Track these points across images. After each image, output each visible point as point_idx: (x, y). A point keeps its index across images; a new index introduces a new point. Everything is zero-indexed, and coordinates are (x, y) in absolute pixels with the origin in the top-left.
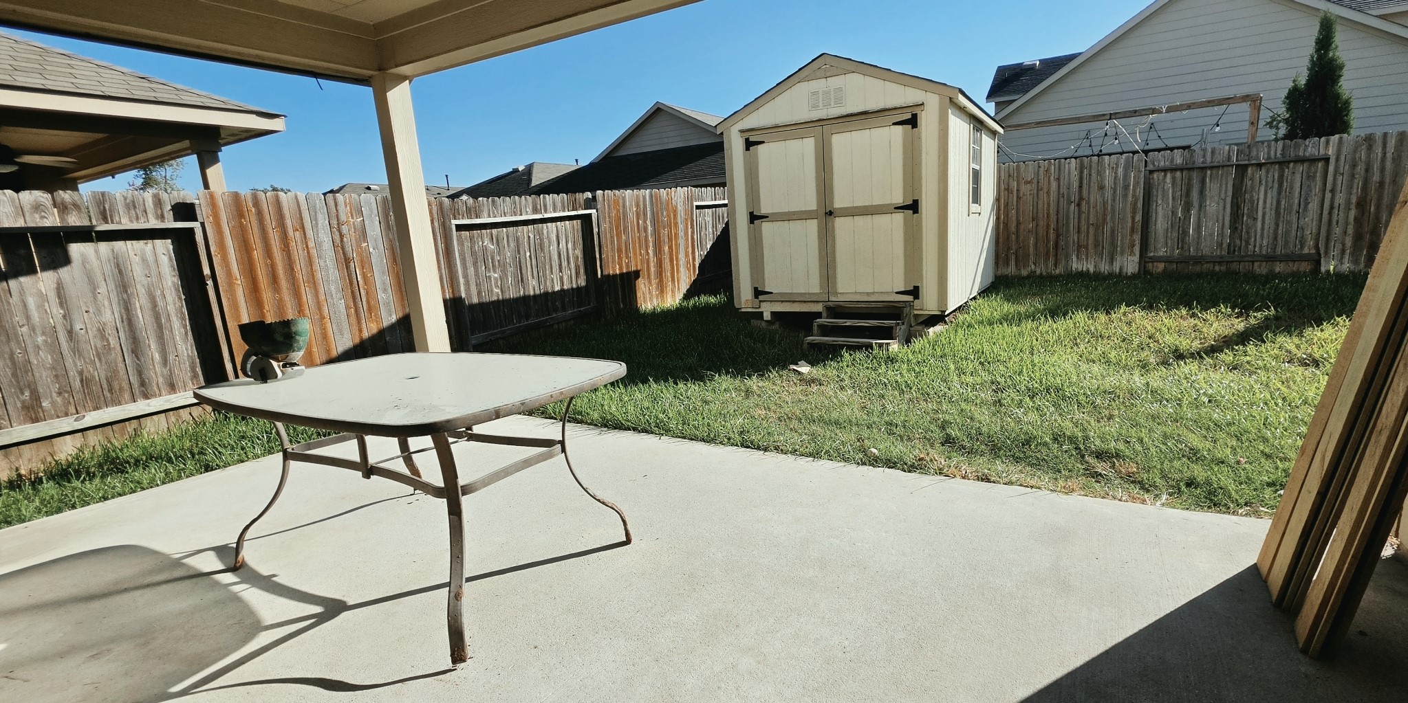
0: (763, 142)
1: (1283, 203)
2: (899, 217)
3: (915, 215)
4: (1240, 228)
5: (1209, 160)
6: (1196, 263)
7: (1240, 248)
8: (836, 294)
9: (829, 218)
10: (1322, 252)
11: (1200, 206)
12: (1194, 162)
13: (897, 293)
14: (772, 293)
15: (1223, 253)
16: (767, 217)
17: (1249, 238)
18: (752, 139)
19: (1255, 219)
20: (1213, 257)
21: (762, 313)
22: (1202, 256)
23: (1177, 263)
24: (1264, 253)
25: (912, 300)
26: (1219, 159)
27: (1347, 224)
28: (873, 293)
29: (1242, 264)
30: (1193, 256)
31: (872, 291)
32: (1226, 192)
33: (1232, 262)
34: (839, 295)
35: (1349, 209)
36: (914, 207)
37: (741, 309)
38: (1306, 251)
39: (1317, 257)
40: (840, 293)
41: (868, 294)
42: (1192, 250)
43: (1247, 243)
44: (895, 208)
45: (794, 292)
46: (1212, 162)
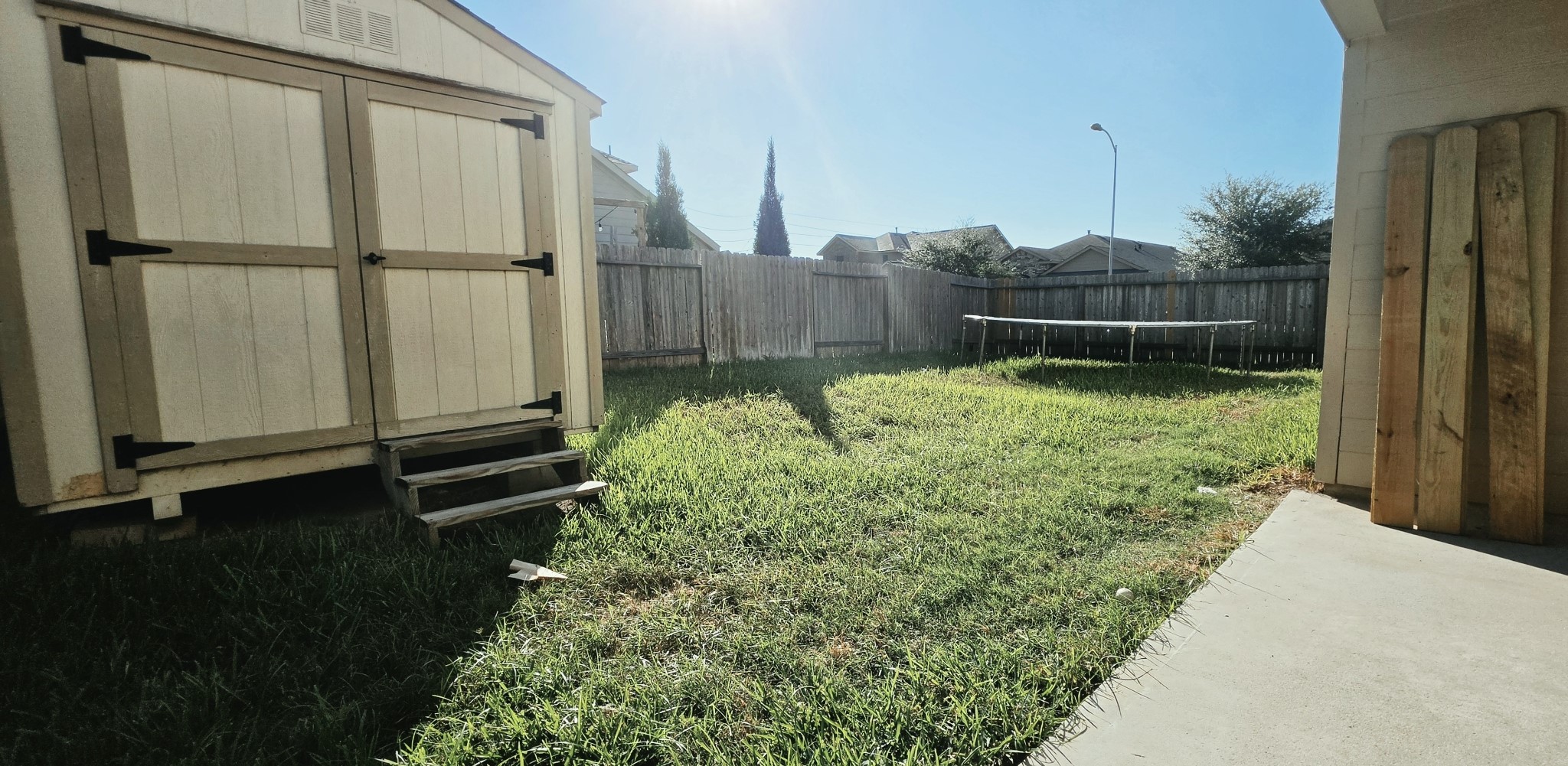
0: (144, 58)
1: (676, 303)
2: (518, 280)
3: (548, 277)
4: (651, 324)
5: (621, 257)
6: (625, 359)
7: (654, 344)
8: (395, 423)
9: (368, 269)
10: (707, 346)
11: (620, 302)
12: (609, 259)
13: (524, 407)
14: (191, 445)
15: (643, 349)
16: (168, 251)
17: (659, 335)
18: (91, 34)
19: (661, 317)
20: (637, 353)
21: (148, 503)
22: (628, 352)
23: (609, 359)
24: (671, 348)
25: (551, 415)
26: (629, 259)
27: (717, 323)
28: (479, 412)
29: (658, 359)
30: (621, 353)
31: (474, 408)
32: (637, 291)
33: (650, 357)
34: (402, 425)
35: (717, 311)
36: (546, 264)
37: (46, 506)
38: (695, 346)
39: (703, 351)
40: (406, 421)
41: (468, 415)
42: (619, 346)
43: (659, 341)
44: (513, 263)
45: (269, 432)
46: (623, 260)
